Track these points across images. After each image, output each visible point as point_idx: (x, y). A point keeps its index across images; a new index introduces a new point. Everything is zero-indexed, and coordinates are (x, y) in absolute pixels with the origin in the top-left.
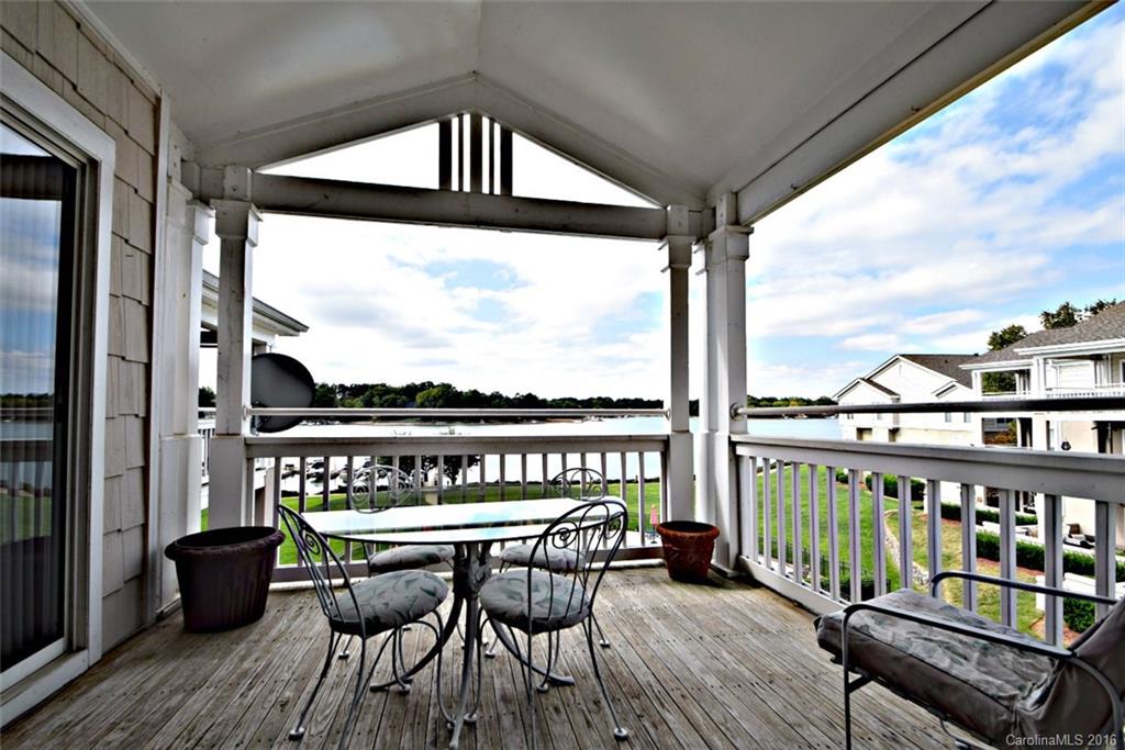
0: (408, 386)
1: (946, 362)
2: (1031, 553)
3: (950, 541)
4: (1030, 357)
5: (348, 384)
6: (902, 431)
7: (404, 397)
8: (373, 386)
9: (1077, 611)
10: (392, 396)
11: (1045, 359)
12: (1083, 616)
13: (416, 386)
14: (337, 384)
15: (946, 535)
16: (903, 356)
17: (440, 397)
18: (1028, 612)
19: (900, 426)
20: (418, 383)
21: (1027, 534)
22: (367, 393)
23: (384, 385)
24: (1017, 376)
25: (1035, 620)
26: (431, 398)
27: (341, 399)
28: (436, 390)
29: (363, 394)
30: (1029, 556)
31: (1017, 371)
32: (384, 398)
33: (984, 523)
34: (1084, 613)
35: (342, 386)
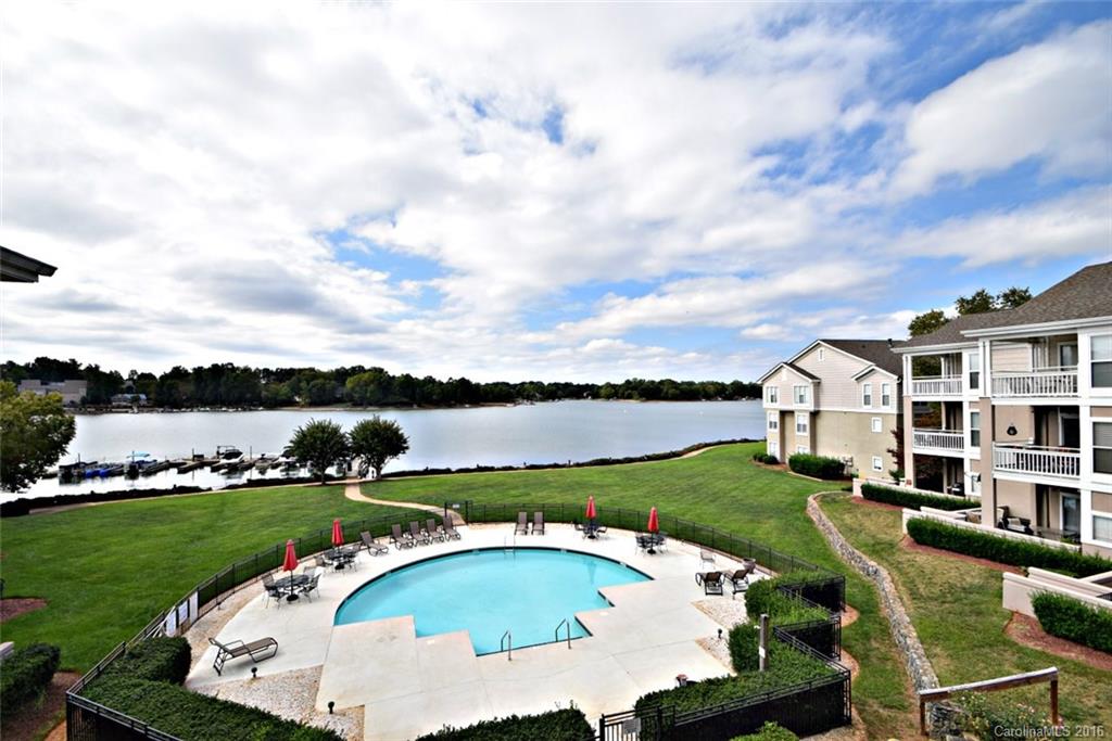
0: (337, 371)
1: (864, 347)
2: (978, 542)
3: (887, 526)
4: (976, 339)
5: (273, 368)
6: (822, 414)
7: (333, 382)
8: (300, 371)
9: (1058, 616)
10: (320, 381)
11: (991, 342)
12: (1065, 621)
13: (347, 371)
14: (261, 368)
15: (881, 519)
16: (824, 341)
17: (372, 382)
18: (996, 612)
19: (821, 409)
20: (348, 367)
21: (966, 519)
22: (294, 378)
23: (312, 370)
24: (942, 359)
25: (1006, 623)
26: (362, 383)
27: (265, 385)
28: (367, 375)
29: (289, 379)
30: (976, 544)
31: (942, 355)
32: (312, 383)
33: (922, 508)
34: (1065, 617)
35: (266, 370)
